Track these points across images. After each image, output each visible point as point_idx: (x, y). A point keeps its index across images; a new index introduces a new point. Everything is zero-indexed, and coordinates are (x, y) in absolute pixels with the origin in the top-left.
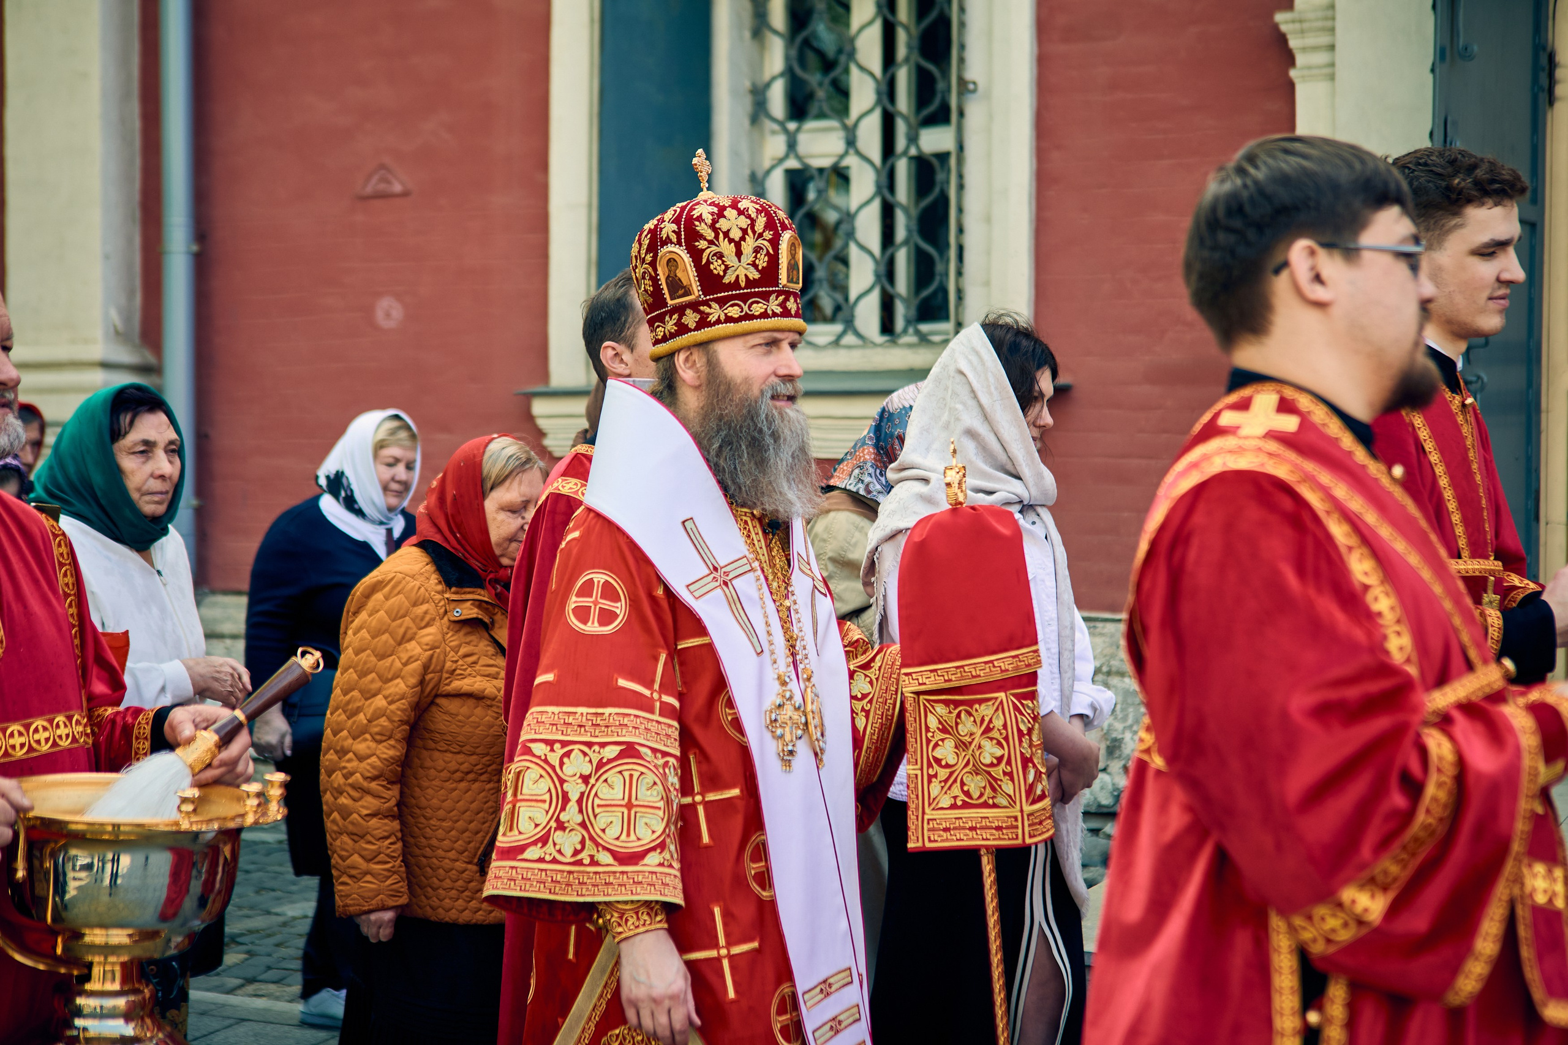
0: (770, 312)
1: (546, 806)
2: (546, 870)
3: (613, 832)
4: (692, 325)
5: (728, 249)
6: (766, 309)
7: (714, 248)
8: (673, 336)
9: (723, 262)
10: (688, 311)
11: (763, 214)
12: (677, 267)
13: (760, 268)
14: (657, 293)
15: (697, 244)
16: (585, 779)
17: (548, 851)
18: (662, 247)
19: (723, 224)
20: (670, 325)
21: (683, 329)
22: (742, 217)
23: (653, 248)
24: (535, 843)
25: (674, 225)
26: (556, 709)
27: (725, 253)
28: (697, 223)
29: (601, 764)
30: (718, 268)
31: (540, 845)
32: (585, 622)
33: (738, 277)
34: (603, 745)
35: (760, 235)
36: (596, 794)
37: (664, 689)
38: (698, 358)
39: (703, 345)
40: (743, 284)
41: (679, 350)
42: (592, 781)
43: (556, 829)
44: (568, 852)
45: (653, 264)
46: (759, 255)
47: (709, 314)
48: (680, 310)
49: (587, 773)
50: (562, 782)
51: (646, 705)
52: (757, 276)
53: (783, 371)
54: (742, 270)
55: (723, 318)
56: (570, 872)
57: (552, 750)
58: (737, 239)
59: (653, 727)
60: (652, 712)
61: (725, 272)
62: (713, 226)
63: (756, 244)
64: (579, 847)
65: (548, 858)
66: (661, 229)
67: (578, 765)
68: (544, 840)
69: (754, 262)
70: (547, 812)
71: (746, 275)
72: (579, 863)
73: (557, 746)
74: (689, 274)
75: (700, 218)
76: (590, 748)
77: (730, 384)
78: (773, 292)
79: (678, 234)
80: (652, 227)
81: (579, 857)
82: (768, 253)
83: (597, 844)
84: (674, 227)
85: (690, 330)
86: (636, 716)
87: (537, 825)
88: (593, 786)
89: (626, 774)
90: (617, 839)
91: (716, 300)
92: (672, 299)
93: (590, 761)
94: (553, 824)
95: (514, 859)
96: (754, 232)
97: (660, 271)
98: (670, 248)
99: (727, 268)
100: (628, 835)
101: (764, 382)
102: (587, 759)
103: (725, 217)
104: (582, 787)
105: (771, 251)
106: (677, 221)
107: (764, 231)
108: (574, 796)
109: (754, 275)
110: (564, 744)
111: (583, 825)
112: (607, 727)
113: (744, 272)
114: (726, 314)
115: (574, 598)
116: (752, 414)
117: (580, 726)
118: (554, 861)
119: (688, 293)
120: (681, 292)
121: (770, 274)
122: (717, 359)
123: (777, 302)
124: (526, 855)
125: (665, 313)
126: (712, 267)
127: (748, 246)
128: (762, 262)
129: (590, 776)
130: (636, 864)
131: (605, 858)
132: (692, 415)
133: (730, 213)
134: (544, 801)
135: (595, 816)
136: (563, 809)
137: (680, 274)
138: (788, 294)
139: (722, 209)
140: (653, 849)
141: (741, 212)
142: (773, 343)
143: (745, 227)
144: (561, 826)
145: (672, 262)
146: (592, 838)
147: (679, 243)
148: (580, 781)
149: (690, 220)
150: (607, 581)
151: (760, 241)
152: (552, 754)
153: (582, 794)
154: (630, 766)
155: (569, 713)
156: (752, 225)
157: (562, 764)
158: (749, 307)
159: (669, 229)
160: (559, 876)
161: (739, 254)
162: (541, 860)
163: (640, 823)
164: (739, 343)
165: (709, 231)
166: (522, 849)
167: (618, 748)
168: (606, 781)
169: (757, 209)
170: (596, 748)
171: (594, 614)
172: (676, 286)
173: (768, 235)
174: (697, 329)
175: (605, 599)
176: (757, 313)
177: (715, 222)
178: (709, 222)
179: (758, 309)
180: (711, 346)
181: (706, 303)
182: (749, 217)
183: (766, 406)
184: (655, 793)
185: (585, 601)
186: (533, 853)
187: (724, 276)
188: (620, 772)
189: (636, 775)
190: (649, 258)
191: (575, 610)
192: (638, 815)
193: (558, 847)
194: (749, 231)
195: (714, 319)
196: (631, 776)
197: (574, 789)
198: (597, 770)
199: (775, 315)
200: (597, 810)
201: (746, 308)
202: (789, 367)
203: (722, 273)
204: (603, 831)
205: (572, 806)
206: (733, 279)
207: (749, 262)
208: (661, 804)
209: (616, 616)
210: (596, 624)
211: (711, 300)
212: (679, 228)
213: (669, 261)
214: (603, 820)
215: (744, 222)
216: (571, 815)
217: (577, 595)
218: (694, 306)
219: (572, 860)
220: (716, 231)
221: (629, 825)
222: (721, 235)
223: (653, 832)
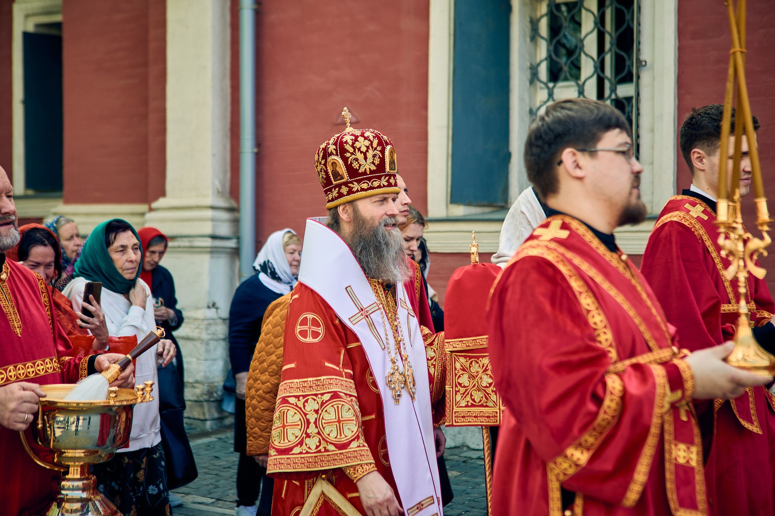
0: (382, 185)
1: (300, 427)
2: (304, 458)
3: (333, 435)
4: (345, 193)
5: (360, 156)
6: (380, 184)
7: (353, 156)
8: (336, 198)
9: (358, 163)
10: (343, 187)
11: (376, 138)
12: (336, 166)
13: (376, 164)
14: (328, 178)
15: (345, 154)
16: (316, 411)
17: (304, 448)
18: (329, 157)
19: (357, 145)
20: (335, 193)
21: (341, 195)
22: (366, 140)
23: (325, 157)
24: (297, 445)
25: (334, 146)
26: (298, 381)
27: (359, 158)
28: (345, 145)
29: (323, 404)
30: (356, 166)
31: (299, 446)
32: (306, 337)
33: (366, 169)
34: (322, 394)
35: (376, 149)
36: (323, 418)
37: (344, 366)
38: (349, 208)
39: (351, 202)
40: (368, 173)
41: (340, 205)
42: (320, 412)
43: (306, 438)
44: (313, 447)
45: (325, 165)
46: (375, 158)
47: (353, 188)
48: (339, 186)
49: (317, 408)
50: (306, 415)
51: (339, 374)
52: (375, 168)
53: (390, 213)
54: (367, 166)
55: (359, 189)
56: (315, 457)
57: (299, 400)
58: (364, 151)
59: (344, 383)
60: (342, 377)
61: (359, 167)
62: (353, 146)
63: (374, 153)
64: (318, 444)
65: (304, 452)
66: (328, 148)
67: (312, 405)
68: (301, 443)
69: (373, 162)
70: (301, 430)
71: (369, 168)
72: (320, 451)
73: (301, 398)
74: (342, 169)
75: (346, 142)
76: (317, 397)
77: (364, 220)
78: (383, 175)
79: (336, 150)
80: (324, 147)
81: (319, 449)
82: (380, 157)
83: (327, 442)
84: (334, 147)
85: (344, 196)
86: (336, 379)
87: (296, 437)
88: (321, 414)
89: (335, 406)
90: (336, 438)
91: (356, 181)
92: (335, 181)
93: (318, 403)
94: (304, 435)
95: (288, 454)
96: (372, 147)
97: (328, 168)
98: (333, 157)
99: (360, 165)
100: (341, 435)
101: (381, 219)
102: (316, 402)
103: (358, 141)
104: (316, 416)
105: (381, 156)
106: (335, 144)
107: (377, 147)
108: (312, 421)
109: (373, 168)
110: (304, 396)
111: (319, 433)
112: (323, 385)
113: (369, 167)
114: (361, 187)
115: (299, 327)
116: (375, 234)
117: (310, 387)
118: (307, 453)
119: (342, 178)
120: (339, 178)
121: (381, 167)
122: (358, 209)
123: (385, 180)
124: (294, 452)
125: (332, 188)
126: (353, 165)
127: (370, 154)
128: (377, 161)
129: (318, 410)
130: (346, 448)
131: (331, 447)
132: (347, 235)
133: (361, 139)
134: (298, 425)
135: (324, 429)
136: (308, 427)
137: (338, 169)
138: (390, 176)
139: (356, 137)
140: (354, 440)
141: (366, 138)
142: (385, 200)
143: (368, 145)
144: (308, 436)
145: (334, 164)
146: (324, 439)
147: (337, 155)
148: (314, 413)
149: (342, 143)
150: (313, 318)
151: (375, 152)
152: (299, 402)
153: (316, 419)
154: (336, 402)
155: (304, 382)
156: (371, 144)
157: (304, 406)
158: (372, 183)
159: (332, 148)
160: (310, 459)
161: (366, 158)
162: (301, 453)
163: (346, 428)
164: (367, 201)
165: (351, 148)
166: (291, 449)
167: (330, 395)
168: (326, 411)
169: (373, 136)
170: (320, 396)
171: (309, 334)
172: (336, 175)
173: (379, 148)
174: (348, 195)
175: (314, 326)
176: (376, 186)
177: (353, 144)
178: (351, 144)
179: (376, 184)
180: (355, 203)
181: (351, 182)
182: (370, 140)
183: (382, 229)
184: (350, 413)
185: (304, 328)
186: (297, 450)
187: (359, 169)
188: (332, 406)
189: (340, 406)
190: (323, 162)
191: (300, 332)
192: (344, 425)
193: (308, 446)
194: (370, 147)
195: (355, 190)
196: (338, 407)
197: (312, 417)
198: (321, 407)
199: (384, 186)
200: (324, 425)
201: (370, 184)
202: (392, 211)
203: (358, 168)
204: (329, 435)
205: (312, 425)
206: (363, 170)
207: (371, 162)
208: (354, 418)
209: (319, 334)
210: (311, 338)
211: (353, 181)
212: (337, 147)
213: (333, 163)
214: (327, 430)
215: (367, 143)
216: (312, 429)
217: (300, 325)
218: (346, 184)
219: (316, 451)
220: (354, 148)
221: (340, 431)
222: (357, 150)
223: (352, 432)
